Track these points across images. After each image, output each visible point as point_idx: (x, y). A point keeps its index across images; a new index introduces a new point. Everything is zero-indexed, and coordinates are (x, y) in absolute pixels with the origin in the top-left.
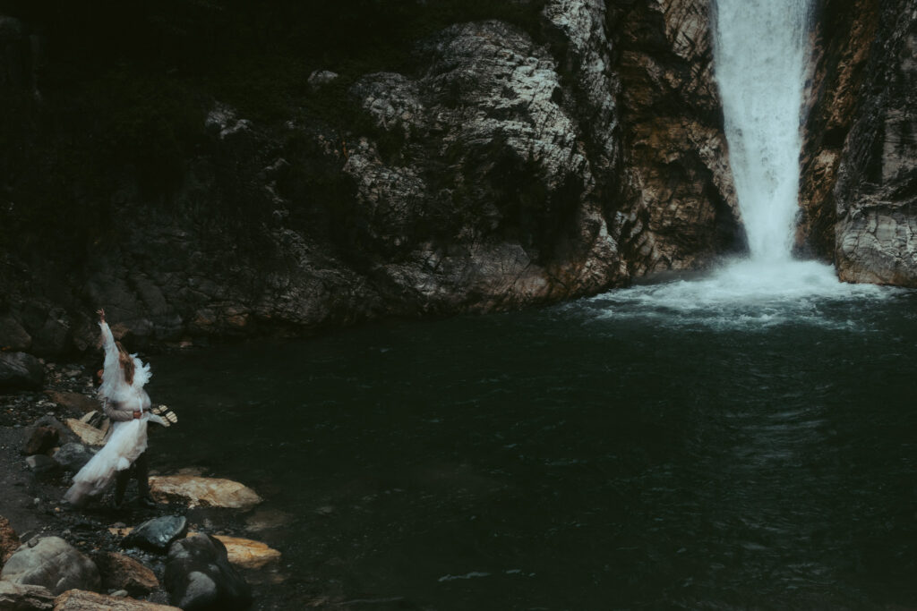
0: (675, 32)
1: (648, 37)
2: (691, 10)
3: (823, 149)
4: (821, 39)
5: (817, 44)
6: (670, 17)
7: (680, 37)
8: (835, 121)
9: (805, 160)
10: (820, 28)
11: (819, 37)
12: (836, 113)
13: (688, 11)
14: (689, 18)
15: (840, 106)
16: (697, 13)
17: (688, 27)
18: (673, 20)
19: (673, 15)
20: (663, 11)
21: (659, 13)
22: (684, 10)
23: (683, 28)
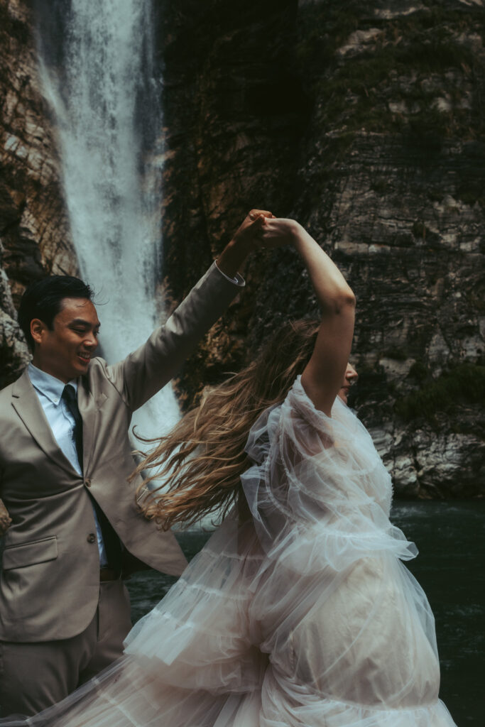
0: (50, 262)
1: (21, 264)
2: (61, 245)
3: (205, 385)
4: (171, 290)
5: (169, 294)
6: (44, 248)
7: (55, 269)
8: (215, 359)
9: (184, 397)
10: (168, 281)
11: (169, 288)
12: (215, 350)
13: (59, 245)
14: (61, 252)
15: (217, 345)
16: (67, 249)
17: (61, 260)
18: (47, 252)
19: (46, 247)
20: (37, 241)
21: (33, 242)
22: (55, 244)
23: (57, 260)
